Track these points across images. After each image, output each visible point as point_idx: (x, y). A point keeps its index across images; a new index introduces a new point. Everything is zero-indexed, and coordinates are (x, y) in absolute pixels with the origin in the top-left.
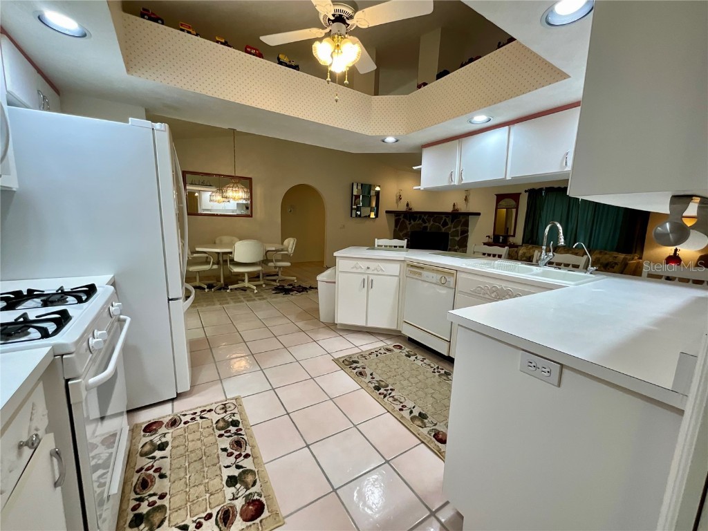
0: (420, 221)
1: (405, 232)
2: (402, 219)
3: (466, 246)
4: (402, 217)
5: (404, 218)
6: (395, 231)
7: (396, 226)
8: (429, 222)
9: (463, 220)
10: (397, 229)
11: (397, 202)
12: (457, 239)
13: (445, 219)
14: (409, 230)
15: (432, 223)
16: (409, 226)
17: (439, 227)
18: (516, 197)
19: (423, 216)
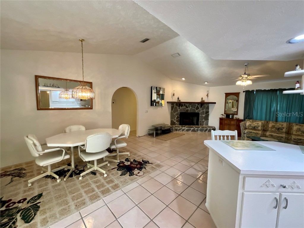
0: (185, 107)
1: (176, 113)
2: (175, 106)
3: (208, 120)
4: (175, 105)
5: (176, 105)
6: (171, 113)
7: (172, 110)
8: (189, 107)
9: (206, 106)
10: (173, 111)
11: (172, 97)
12: (204, 116)
13: (198, 106)
14: (179, 112)
15: (191, 108)
16: (179, 110)
17: (195, 110)
18: (237, 94)
19: (186, 104)
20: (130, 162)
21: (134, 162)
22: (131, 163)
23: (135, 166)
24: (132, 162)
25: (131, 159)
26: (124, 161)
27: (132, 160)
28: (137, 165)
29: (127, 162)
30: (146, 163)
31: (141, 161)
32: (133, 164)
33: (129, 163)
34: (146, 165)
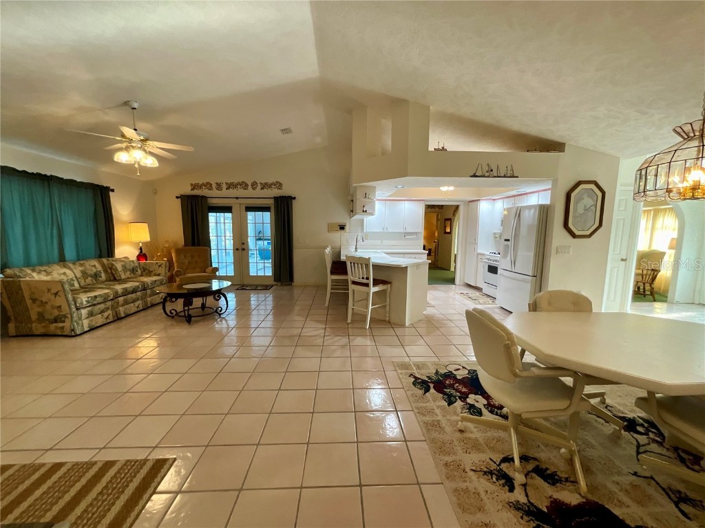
20: (469, 400)
21: (455, 397)
22: (464, 397)
23: (457, 385)
24: (460, 398)
25: (459, 410)
26: (485, 411)
27: (459, 404)
28: (451, 386)
29: (476, 404)
30: (424, 382)
31: (432, 390)
32: (460, 392)
33: (472, 399)
34: (428, 377)
